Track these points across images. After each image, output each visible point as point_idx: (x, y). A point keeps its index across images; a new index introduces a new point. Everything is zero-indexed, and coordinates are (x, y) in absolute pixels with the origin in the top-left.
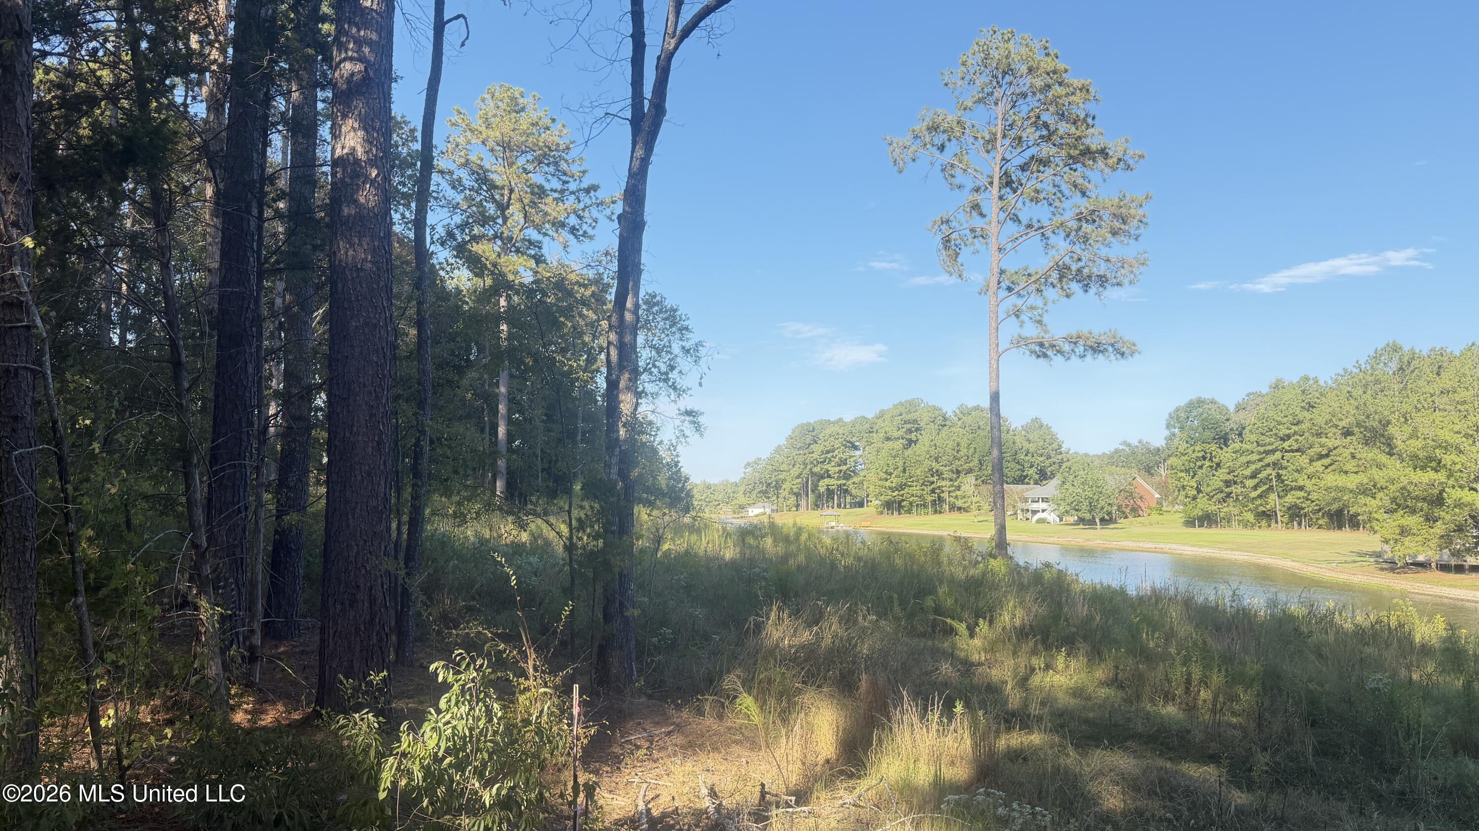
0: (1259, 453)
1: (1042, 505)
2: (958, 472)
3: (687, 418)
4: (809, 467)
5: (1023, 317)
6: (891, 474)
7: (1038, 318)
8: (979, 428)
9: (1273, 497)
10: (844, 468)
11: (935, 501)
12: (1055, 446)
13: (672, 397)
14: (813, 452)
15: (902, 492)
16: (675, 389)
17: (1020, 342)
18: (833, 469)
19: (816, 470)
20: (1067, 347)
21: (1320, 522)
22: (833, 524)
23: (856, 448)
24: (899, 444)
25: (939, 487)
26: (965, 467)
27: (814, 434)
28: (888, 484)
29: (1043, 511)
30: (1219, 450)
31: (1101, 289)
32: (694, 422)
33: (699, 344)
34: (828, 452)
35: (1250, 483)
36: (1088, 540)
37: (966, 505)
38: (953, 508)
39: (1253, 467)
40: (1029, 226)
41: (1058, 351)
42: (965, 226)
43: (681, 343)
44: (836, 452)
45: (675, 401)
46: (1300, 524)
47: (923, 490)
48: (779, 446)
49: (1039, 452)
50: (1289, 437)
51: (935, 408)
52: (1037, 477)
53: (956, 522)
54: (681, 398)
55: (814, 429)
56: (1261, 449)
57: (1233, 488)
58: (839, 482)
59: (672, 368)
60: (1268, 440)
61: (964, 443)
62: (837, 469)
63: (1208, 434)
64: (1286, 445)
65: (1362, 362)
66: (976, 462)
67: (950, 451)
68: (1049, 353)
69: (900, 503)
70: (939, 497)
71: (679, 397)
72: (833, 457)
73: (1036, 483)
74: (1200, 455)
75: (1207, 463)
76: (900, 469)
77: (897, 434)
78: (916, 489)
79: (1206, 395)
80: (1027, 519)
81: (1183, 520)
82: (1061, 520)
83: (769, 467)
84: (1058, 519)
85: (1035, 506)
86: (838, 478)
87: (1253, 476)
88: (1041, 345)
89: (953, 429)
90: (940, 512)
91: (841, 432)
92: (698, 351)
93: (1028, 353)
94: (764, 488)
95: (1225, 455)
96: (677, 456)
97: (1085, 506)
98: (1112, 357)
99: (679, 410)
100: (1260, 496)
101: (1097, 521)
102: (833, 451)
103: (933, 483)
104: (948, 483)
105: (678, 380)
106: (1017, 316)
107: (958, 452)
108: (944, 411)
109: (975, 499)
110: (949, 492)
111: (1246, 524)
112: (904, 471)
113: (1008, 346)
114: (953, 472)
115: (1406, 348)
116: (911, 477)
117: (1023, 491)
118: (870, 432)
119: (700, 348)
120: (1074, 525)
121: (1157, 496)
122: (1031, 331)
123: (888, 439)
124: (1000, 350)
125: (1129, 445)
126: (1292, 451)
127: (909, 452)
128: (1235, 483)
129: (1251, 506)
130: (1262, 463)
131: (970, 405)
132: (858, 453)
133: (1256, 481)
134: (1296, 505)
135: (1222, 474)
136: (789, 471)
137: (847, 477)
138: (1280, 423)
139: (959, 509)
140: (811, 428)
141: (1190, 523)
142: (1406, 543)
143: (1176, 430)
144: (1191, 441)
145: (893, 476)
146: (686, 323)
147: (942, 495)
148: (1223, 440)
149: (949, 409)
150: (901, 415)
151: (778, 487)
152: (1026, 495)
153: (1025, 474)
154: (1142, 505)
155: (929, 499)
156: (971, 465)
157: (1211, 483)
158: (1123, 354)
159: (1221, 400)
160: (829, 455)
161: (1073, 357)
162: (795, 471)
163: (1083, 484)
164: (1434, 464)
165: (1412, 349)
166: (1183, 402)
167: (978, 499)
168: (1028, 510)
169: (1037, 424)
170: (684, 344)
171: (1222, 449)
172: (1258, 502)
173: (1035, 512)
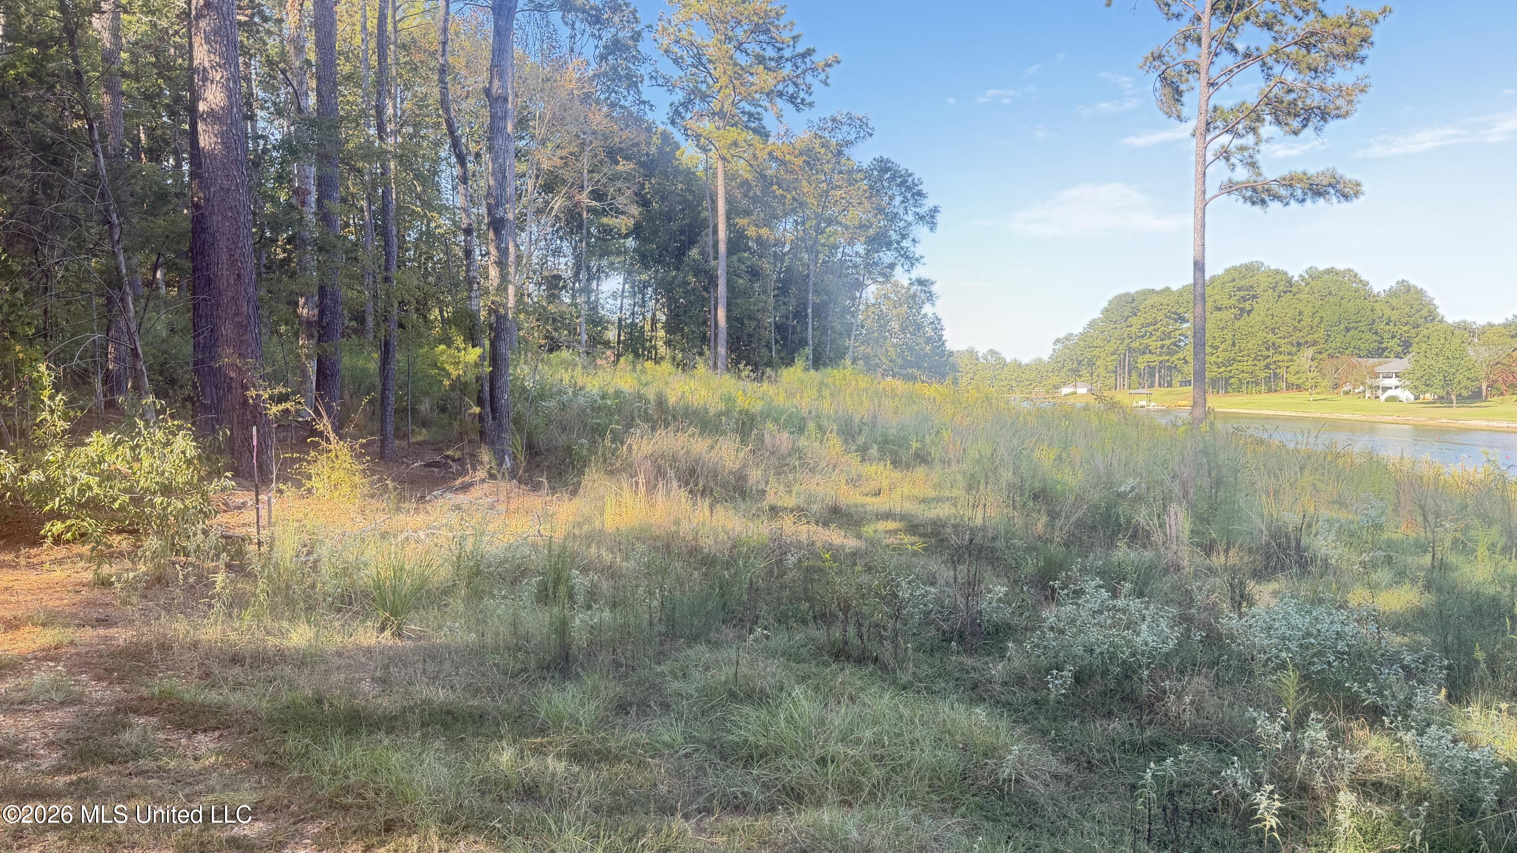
1: (1394, 382)
4: (1126, 342)
7: (1249, 160)
10: (1168, 342)
11: (1270, 378)
14: (1132, 326)
15: (1230, 368)
17: (1230, 188)
18: (1155, 343)
19: (1134, 345)
20: (1283, 192)
23: (1183, 320)
24: (1229, 315)
25: (1275, 362)
26: (1309, 338)
27: (1133, 305)
28: (1213, 359)
29: (1396, 387)
34: (1148, 325)
37: (1301, 381)
38: (1290, 387)
40: (1247, 55)
42: (1178, 60)
44: (1158, 326)
45: (908, 271)
47: (1255, 365)
48: (1093, 320)
49: (1404, 320)
51: (1277, 272)
53: (1294, 401)
58: (1161, 359)
61: (1307, 312)
67: (1289, 321)
68: (1267, 198)
69: (1227, 380)
71: (912, 266)
72: (1155, 330)
76: (1230, 342)
78: (1247, 365)
80: (1377, 397)
82: (1417, 398)
83: (1082, 343)
84: (1412, 397)
85: (1387, 382)
86: (1161, 354)
88: (1254, 190)
89: (1298, 296)
90: (1276, 391)
91: (1166, 301)
92: (934, 217)
93: (1241, 200)
94: (1075, 366)
97: (1438, 381)
98: (1334, 200)
101: (1453, 397)
102: (1155, 324)
103: (1268, 357)
104: (1286, 358)
106: (1227, 159)
107: (1299, 322)
108: (1289, 275)
109: (1311, 375)
110: (1286, 368)
112: (1234, 344)
113: (1217, 192)
114: (1292, 345)
116: (1241, 351)
117: (1375, 365)
119: (937, 214)
120: (1431, 403)
122: (1242, 174)
123: (1219, 309)
124: (1208, 197)
127: (1241, 323)
132: (1185, 325)
136: (1103, 346)
137: (1171, 352)
139: (1295, 386)
140: (1130, 300)
147: (1278, 371)
149: (1296, 272)
150: (1234, 280)
151: (1091, 364)
152: (1378, 369)
155: (1263, 375)
158: (1346, 197)
161: (1292, 202)
167: (1314, 374)
168: (1378, 387)
169: (1405, 288)
173: (1385, 389)
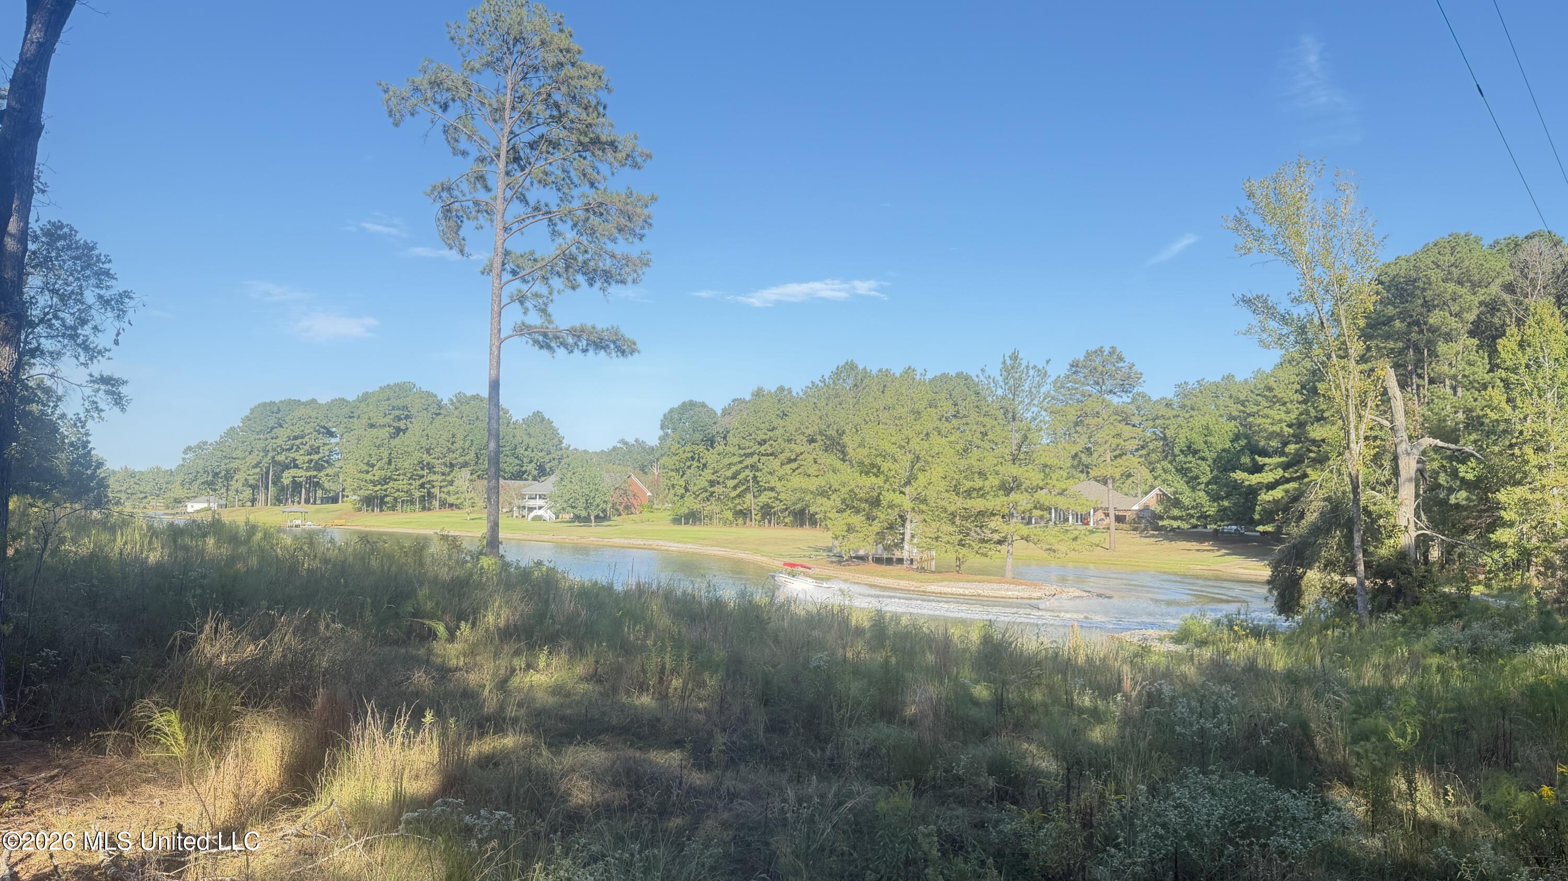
0: (741, 456)
1: (539, 502)
2: (452, 466)
3: (102, 387)
4: (271, 454)
5: (528, 304)
6: (373, 466)
7: (543, 307)
8: (477, 419)
9: (749, 496)
10: (316, 457)
11: (424, 496)
12: (555, 441)
13: (82, 359)
14: (276, 438)
15: (385, 487)
16: (86, 348)
17: (522, 330)
18: (301, 458)
19: (279, 458)
20: (570, 340)
21: (786, 520)
22: (298, 522)
23: (332, 434)
24: (384, 433)
25: (429, 482)
26: (461, 460)
27: (279, 416)
28: (369, 477)
29: (540, 508)
30: (706, 451)
31: (605, 285)
32: (113, 393)
33: (126, 294)
34: (296, 438)
35: (731, 483)
36: (582, 538)
37: (459, 501)
38: (443, 504)
39: (734, 469)
40: (537, 209)
41: (561, 344)
42: (468, 197)
43: (97, 291)
44: (307, 439)
45: (85, 365)
46: (770, 522)
47: (411, 484)
48: (232, 429)
49: (539, 447)
50: (765, 441)
51: (429, 394)
52: (536, 472)
53: (447, 520)
54: (95, 361)
55: (279, 410)
56: (742, 452)
57: (715, 489)
58: (308, 474)
59: (83, 322)
60: (747, 444)
61: (460, 436)
62: (307, 458)
63: (698, 436)
64: (762, 449)
65: (826, 377)
66: (472, 455)
67: (444, 443)
68: (553, 344)
69: (382, 498)
70: (429, 493)
71: (91, 359)
72: (302, 443)
73: (534, 479)
74: (690, 455)
75: (695, 464)
76: (386, 460)
77: (382, 421)
78: (402, 484)
79: (698, 399)
80: (523, 517)
81: (671, 517)
82: (557, 518)
83: (216, 453)
84: (554, 517)
85: (532, 503)
86: (308, 469)
87: (734, 477)
88: (545, 335)
89: (448, 419)
90: (429, 509)
91: (314, 415)
92: (122, 303)
93: (531, 342)
94: (210, 478)
95: (710, 457)
96: (87, 434)
97: (581, 504)
98: (614, 354)
99: (91, 375)
100: (739, 496)
101: (592, 518)
102: (303, 438)
103: (423, 476)
104: (440, 478)
105: (92, 338)
106: (522, 303)
107: (452, 444)
108: (439, 398)
109: (468, 496)
110: (441, 487)
111: (726, 522)
112: (390, 463)
113: (510, 333)
114: (446, 465)
115: (861, 367)
116: (398, 470)
117: (520, 488)
118: (350, 417)
119: (127, 300)
120: (570, 522)
121: (649, 494)
122: (534, 319)
123: (372, 426)
124: (503, 336)
125: (626, 443)
126: (767, 455)
127: (396, 442)
128: (718, 483)
129: (731, 505)
130: (740, 466)
131: (469, 394)
132: (333, 440)
133: (736, 481)
134: (768, 505)
135: (708, 474)
136: (244, 458)
137: (319, 468)
138: (758, 429)
139: (451, 505)
140: (275, 409)
141: (677, 521)
142: (851, 539)
143: (670, 431)
144: (683, 442)
145: (376, 468)
146: (107, 266)
147: (432, 490)
148: (710, 442)
149: (445, 395)
150: (388, 399)
151: (228, 477)
152: (524, 491)
153: (523, 469)
154: (635, 502)
155: (417, 494)
156: (467, 458)
157: (697, 482)
158: (623, 352)
159: (710, 404)
160: (298, 442)
161: (576, 351)
162: (253, 459)
163: (581, 481)
164: (875, 470)
165: (865, 369)
166: (676, 404)
167: (472, 495)
168: (524, 507)
169: (538, 418)
170: (102, 292)
171: (708, 450)
172: (737, 501)
173: (531, 509)
